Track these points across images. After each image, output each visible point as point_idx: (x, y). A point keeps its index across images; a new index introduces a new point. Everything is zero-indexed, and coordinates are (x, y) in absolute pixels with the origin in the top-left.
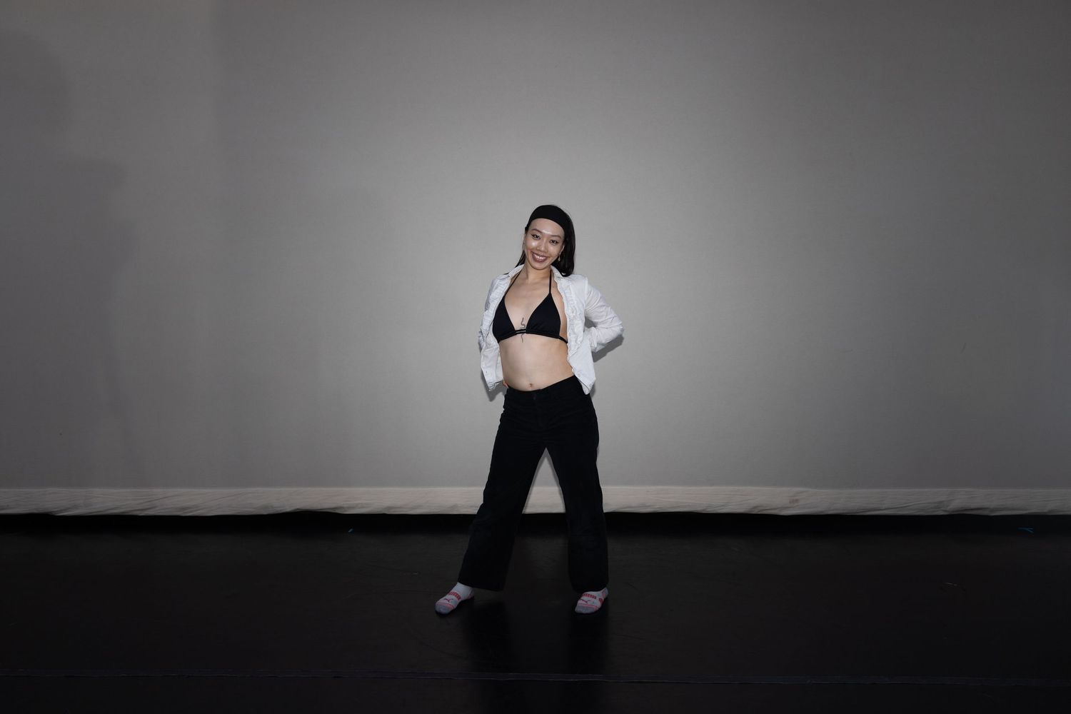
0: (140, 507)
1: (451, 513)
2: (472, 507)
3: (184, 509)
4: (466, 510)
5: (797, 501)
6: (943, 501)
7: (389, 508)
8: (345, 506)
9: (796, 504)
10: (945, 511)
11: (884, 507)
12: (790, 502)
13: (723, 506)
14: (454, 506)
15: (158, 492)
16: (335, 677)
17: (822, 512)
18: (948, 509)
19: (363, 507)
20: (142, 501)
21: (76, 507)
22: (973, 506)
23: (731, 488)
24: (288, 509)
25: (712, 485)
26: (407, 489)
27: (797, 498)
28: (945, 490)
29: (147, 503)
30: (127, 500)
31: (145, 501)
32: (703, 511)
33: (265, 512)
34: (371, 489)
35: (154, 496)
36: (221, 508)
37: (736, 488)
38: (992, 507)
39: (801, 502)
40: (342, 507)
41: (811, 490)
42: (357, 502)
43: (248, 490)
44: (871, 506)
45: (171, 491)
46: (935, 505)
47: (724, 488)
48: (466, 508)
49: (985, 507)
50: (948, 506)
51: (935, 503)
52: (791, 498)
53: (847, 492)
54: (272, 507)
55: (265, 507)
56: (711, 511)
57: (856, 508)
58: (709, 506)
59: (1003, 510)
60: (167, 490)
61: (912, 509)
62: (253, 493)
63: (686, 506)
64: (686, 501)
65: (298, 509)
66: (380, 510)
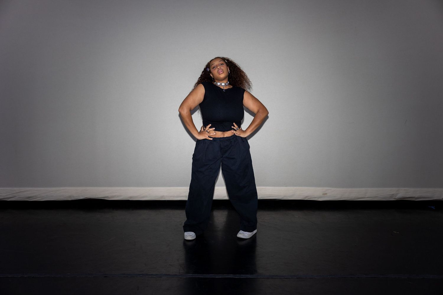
0: (8, 197)
1: (161, 200)
2: (171, 196)
3: (29, 197)
5: (326, 194)
6: (393, 194)
7: (131, 197)
8: (110, 196)
9: (326, 195)
10: (394, 198)
11: (366, 196)
12: (323, 195)
13: (291, 196)
14: (162, 197)
15: (17, 189)
17: (338, 199)
18: (396, 198)
19: (118, 197)
20: (8, 194)
22: (407, 197)
23: (295, 188)
24: (81, 198)
25: (286, 186)
26: (140, 188)
27: (326, 192)
28: (395, 189)
29: (11, 195)
30: (1, 193)
31: (10, 194)
32: (282, 198)
33: (70, 199)
34: (122, 188)
35: (14, 191)
36: (48, 197)
37: (298, 188)
38: (416, 197)
39: (328, 195)
40: (108, 197)
41: (333, 189)
42: (116, 194)
43: (61, 188)
44: (360, 196)
45: (23, 189)
46: (390, 196)
47: (292, 188)
48: (168, 197)
49: (413, 197)
50: (396, 196)
51: (390, 195)
52: (324, 192)
53: (350, 190)
54: (73, 197)
55: (70, 197)
56: (285, 198)
57: (354, 197)
58: (285, 196)
59: (421, 198)
60: (21, 188)
61: (379, 198)
62: (64, 190)
63: (274, 196)
64: (274, 194)
65: (86, 198)
66: (126, 198)
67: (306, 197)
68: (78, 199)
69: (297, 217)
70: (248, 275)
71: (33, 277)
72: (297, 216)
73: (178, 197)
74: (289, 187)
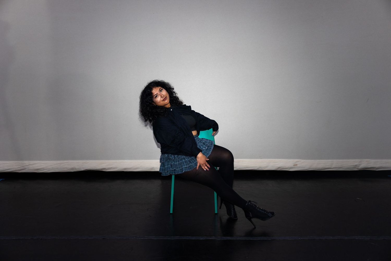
0: (19, 169)
1: (152, 171)
3: (38, 169)
5: (296, 165)
6: (356, 165)
7: (125, 169)
8: (107, 168)
9: (297, 166)
10: (357, 169)
11: (333, 167)
12: (294, 166)
13: (266, 167)
15: (26, 162)
16: (103, 239)
17: (306, 169)
18: (359, 168)
19: (114, 169)
20: (19, 166)
22: (369, 167)
23: (269, 160)
24: (82, 170)
25: (261, 158)
26: (132, 161)
27: (296, 164)
28: (358, 160)
29: (22, 168)
30: (13, 166)
31: (21, 166)
32: (258, 169)
33: (72, 171)
34: (117, 161)
35: (25, 164)
36: (53, 169)
37: (271, 160)
38: (377, 167)
39: (298, 166)
40: (105, 169)
41: (303, 161)
42: (112, 166)
43: (65, 161)
44: (327, 167)
45: (32, 162)
47: (266, 160)
49: (374, 167)
50: (359, 167)
51: (354, 165)
52: (294, 164)
53: (318, 161)
54: (75, 169)
55: (72, 169)
56: (260, 169)
57: (321, 168)
58: (260, 167)
59: (382, 168)
60: (30, 162)
61: (344, 168)
62: (67, 163)
63: (250, 168)
64: (250, 165)
65: (87, 169)
66: (121, 170)
67: (279, 168)
68: (79, 171)
69: (271, 185)
70: (228, 237)
71: (41, 239)
74: (264, 160)
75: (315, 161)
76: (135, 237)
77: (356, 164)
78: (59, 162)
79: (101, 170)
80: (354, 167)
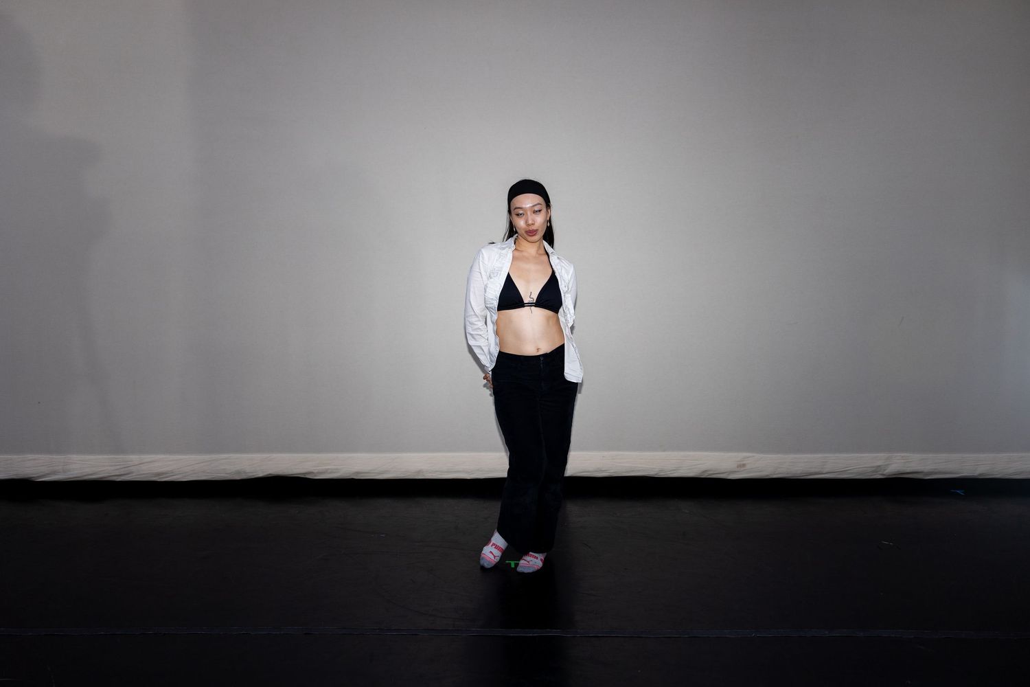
0: (118, 473)
1: (417, 478)
2: (437, 471)
3: (158, 474)
4: (431, 475)
5: (744, 465)
6: (879, 466)
7: (358, 473)
8: (316, 471)
9: (744, 469)
10: (881, 474)
11: (825, 471)
12: (738, 467)
13: (674, 470)
14: (419, 472)
15: (134, 458)
16: (306, 634)
17: (767, 475)
18: (885, 472)
19: (332, 473)
20: (118, 467)
21: (54, 473)
22: (908, 470)
23: (682, 453)
24: (261, 475)
25: (664, 451)
26: (374, 455)
27: (744, 462)
28: (882, 455)
29: (123, 469)
30: (105, 466)
31: (122, 467)
32: (656, 474)
33: (238, 478)
34: (341, 455)
35: (130, 463)
36: (195, 473)
37: (687, 453)
38: (926, 471)
39: (748, 467)
40: (312, 473)
41: (757, 456)
42: (327, 467)
43: (223, 456)
44: (813, 470)
45: (147, 457)
46: (873, 469)
47: (675, 453)
48: (430, 473)
49: (920, 471)
50: (885, 470)
51: (873, 467)
52: (739, 463)
53: (791, 457)
54: (245, 472)
55: (238, 472)
56: (663, 475)
57: (799, 472)
58: (661, 471)
59: (936, 473)
60: (143, 456)
61: (852, 473)
62: (226, 459)
63: (639, 471)
64: (639, 466)
65: (270, 474)
66: (348, 475)
67: (705, 472)
68: (253, 477)
71: (165, 634)
72: (686, 511)
73: (448, 472)
74: (670, 453)
75: (786, 456)
76: (378, 631)
77: (879, 463)
78: (207, 457)
79: (303, 476)
80: (873, 472)
